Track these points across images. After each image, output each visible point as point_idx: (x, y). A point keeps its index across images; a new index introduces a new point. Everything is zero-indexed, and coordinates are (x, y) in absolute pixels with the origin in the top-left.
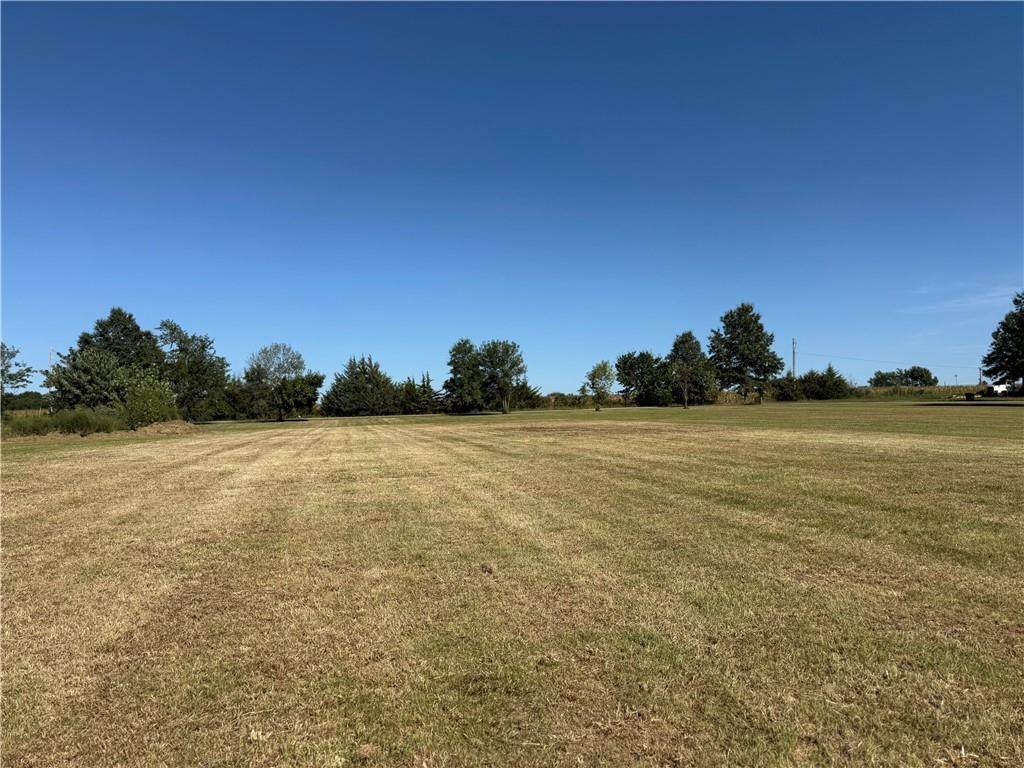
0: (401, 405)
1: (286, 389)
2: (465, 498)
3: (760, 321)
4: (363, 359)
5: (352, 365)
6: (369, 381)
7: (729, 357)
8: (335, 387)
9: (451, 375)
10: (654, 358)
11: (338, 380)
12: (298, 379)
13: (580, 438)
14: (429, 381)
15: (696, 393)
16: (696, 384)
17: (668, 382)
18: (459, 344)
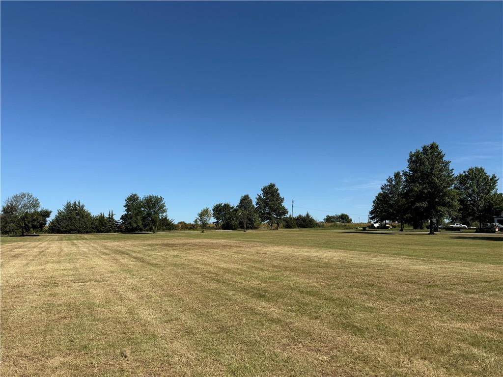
0: (96, 228)
1: (27, 218)
2: (121, 299)
3: (278, 192)
4: (75, 203)
5: (68, 206)
6: (78, 214)
7: (265, 207)
8: (57, 217)
9: (126, 212)
10: (231, 206)
11: (60, 213)
12: (36, 213)
13: (190, 252)
14: (112, 215)
15: (250, 224)
16: (250, 220)
17: (237, 218)
18: (131, 196)
